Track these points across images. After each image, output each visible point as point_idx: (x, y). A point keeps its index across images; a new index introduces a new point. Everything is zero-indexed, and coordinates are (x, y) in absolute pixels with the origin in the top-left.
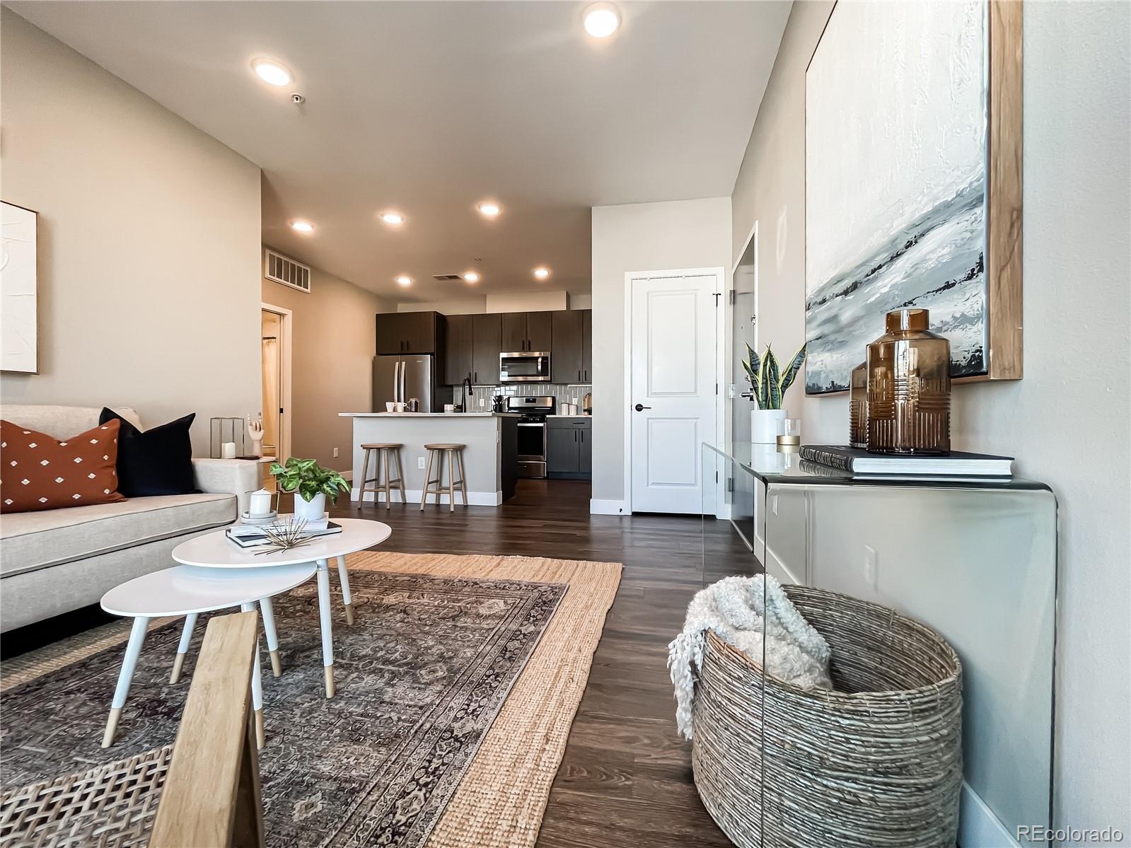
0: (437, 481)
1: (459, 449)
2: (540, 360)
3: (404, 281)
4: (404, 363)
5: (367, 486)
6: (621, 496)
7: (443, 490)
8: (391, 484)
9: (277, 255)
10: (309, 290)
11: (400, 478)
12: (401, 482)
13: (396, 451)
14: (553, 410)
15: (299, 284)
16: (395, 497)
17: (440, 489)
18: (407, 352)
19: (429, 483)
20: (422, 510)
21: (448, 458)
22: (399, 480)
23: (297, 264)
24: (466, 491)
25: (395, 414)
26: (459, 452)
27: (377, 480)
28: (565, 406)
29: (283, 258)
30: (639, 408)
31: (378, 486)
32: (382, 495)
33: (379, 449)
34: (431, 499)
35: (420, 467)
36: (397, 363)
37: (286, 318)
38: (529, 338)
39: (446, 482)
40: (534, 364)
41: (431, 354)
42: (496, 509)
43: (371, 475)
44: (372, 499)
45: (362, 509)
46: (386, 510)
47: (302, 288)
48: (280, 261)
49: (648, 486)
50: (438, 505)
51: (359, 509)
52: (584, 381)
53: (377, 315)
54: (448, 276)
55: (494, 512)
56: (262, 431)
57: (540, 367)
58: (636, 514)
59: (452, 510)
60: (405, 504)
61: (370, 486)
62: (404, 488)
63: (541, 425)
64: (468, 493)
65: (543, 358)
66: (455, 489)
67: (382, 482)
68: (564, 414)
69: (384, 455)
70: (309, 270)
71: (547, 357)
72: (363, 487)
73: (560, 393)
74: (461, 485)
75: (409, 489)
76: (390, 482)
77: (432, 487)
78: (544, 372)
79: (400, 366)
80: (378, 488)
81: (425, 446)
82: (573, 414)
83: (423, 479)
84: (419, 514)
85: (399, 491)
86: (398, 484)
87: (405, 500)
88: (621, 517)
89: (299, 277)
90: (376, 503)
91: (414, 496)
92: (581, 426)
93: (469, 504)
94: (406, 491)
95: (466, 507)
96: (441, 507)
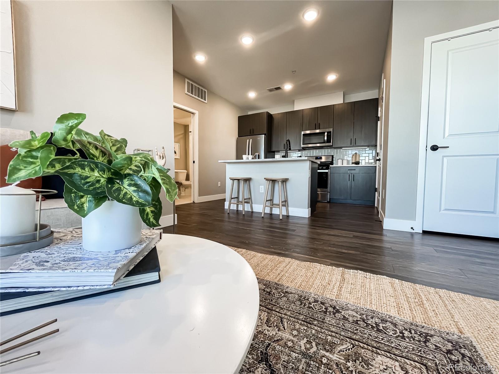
0: (271, 200)
1: (285, 181)
2: (326, 134)
3: (252, 95)
4: (251, 140)
5: (233, 201)
6: (413, 218)
7: (274, 206)
8: (245, 201)
9: (191, 82)
10: (206, 102)
11: (250, 197)
12: (250, 199)
13: (248, 182)
14: (332, 163)
15: (202, 98)
16: (247, 208)
17: (273, 205)
18: (253, 135)
19: (267, 201)
20: (263, 217)
21: (278, 187)
22: (249, 199)
23: (201, 88)
24: (288, 206)
25: (247, 161)
26: (284, 183)
27: (238, 198)
28: (340, 161)
29: (194, 84)
30: (434, 148)
31: (238, 201)
32: (241, 206)
33: (239, 180)
34: (267, 211)
35: (261, 192)
36: (248, 140)
37: (196, 115)
38: (319, 122)
39: (276, 201)
40: (322, 136)
41: (265, 134)
42: (307, 219)
43: (235, 195)
44: (235, 209)
45: (230, 213)
46: (242, 215)
47: (203, 100)
48: (192, 85)
49: (440, 211)
50: (271, 214)
51: (228, 213)
52: (354, 145)
53: (238, 117)
54: (275, 88)
55: (306, 222)
56: (164, 159)
57: (326, 138)
58: (425, 233)
59: (281, 218)
60: (252, 212)
61: (235, 201)
62: (252, 203)
63: (327, 171)
64: (289, 208)
65: (328, 133)
66: (283, 205)
67: (241, 199)
68: (340, 165)
69: (242, 183)
70: (206, 91)
71: (331, 132)
72: (230, 201)
73: (337, 153)
74: (285, 203)
75: (255, 204)
76: (245, 199)
77: (268, 204)
78: (329, 141)
79: (249, 141)
80: (238, 202)
81: (265, 179)
82: (345, 165)
83: (264, 199)
84: (261, 219)
85: (249, 205)
86: (248, 201)
87: (253, 210)
88: (412, 234)
89: (201, 94)
90: (237, 211)
91: (258, 208)
92: (353, 172)
93: (290, 215)
94: (253, 205)
95: (288, 216)
96: (273, 215)
